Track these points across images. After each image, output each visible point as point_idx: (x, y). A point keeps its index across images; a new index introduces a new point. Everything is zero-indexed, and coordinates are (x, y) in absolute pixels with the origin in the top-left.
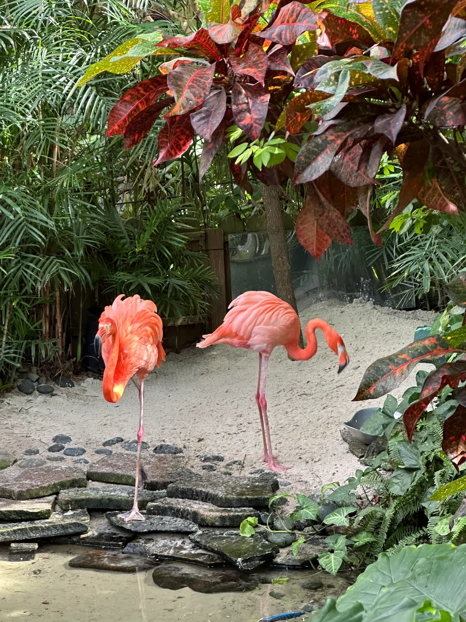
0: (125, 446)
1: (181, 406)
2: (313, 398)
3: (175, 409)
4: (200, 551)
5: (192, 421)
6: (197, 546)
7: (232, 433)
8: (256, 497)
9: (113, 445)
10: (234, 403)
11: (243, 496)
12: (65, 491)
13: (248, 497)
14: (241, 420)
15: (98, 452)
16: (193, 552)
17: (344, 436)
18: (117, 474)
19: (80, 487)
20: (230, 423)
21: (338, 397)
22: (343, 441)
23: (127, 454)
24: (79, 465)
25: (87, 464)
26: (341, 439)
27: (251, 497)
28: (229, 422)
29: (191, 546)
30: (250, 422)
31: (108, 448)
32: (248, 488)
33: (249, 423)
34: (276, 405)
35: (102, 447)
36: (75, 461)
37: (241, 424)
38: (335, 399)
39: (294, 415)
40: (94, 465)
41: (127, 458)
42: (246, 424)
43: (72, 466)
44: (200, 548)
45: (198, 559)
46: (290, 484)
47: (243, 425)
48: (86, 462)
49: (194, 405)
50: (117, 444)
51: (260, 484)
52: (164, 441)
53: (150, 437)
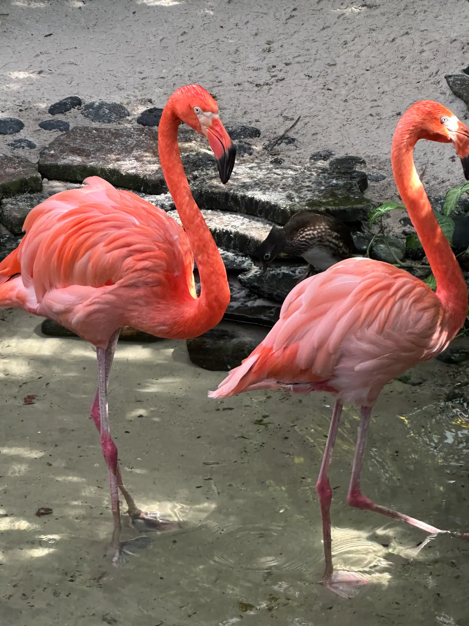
0: (89, 113)
1: (160, 32)
2: (383, 14)
3: (151, 37)
4: (259, 302)
5: (187, 60)
6: (255, 293)
7: (262, 83)
8: (342, 208)
9: (67, 113)
10: (249, 25)
11: (320, 206)
12: (10, 199)
13: (330, 208)
14: (271, 58)
15: (45, 126)
16: (249, 304)
17: (456, 88)
18: (91, 167)
19: (32, 191)
20: (256, 65)
21: (425, 11)
22: (453, 97)
23: (96, 129)
24: (20, 152)
25: (33, 150)
26: (449, 92)
27: (334, 208)
28: (253, 61)
29: (243, 293)
30: (288, 62)
31: (59, 117)
32: (323, 190)
33: (287, 64)
34: (324, 29)
35: (48, 117)
36: (12, 145)
37: (274, 67)
38: (420, 16)
39: (360, 48)
40: (46, 151)
41: (99, 136)
42: (280, 66)
43: (9, 155)
44: (260, 296)
45: (263, 317)
46: (384, 178)
47: (278, 68)
48: (31, 146)
49: (182, 31)
50: (72, 110)
51: (341, 182)
52: (150, 101)
53: (124, 94)
